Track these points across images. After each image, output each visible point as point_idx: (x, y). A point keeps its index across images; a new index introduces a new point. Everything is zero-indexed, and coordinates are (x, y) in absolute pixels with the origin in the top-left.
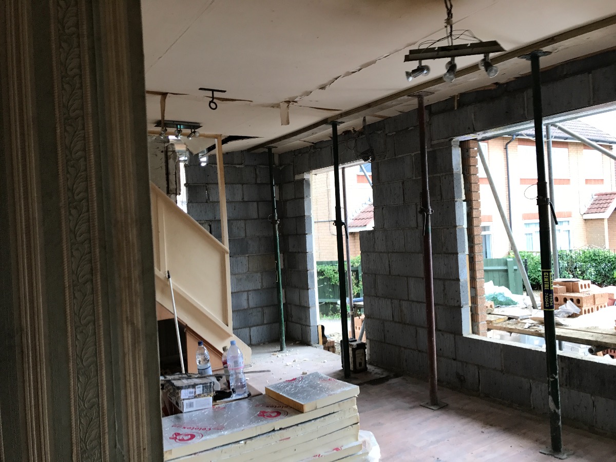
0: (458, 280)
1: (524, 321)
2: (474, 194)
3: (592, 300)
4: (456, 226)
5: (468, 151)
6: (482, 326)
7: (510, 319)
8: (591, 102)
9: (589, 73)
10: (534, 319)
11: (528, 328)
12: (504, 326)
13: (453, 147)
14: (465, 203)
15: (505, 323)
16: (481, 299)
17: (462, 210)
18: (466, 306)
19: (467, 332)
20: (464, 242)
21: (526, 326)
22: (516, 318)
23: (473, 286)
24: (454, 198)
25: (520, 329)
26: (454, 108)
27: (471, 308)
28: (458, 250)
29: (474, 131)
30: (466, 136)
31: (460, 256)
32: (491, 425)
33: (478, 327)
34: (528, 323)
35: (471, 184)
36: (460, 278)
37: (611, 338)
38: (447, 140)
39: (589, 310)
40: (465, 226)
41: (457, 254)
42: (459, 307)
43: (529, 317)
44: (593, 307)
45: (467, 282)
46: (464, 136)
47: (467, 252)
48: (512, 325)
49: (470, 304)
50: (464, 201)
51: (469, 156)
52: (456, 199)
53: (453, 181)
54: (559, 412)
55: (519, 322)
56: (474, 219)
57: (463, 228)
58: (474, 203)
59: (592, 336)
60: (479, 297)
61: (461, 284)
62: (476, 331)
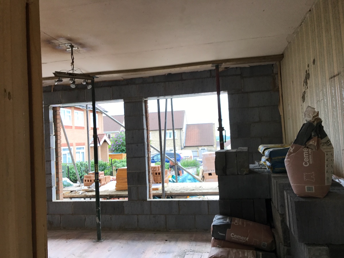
0: (51, 174)
1: (79, 192)
2: (58, 132)
3: (105, 180)
4: (50, 148)
5: (56, 112)
6: (61, 196)
7: (71, 192)
8: (111, 99)
9: (111, 87)
10: (83, 190)
11: (81, 194)
12: (70, 195)
13: (50, 110)
14: (54, 137)
15: (70, 194)
16: (61, 182)
17: (53, 139)
18: (54, 186)
19: (54, 199)
20: (54, 155)
21: (80, 194)
22: (75, 191)
23: (57, 177)
24: (49, 134)
25: (77, 195)
26: (51, 91)
27: (56, 187)
28: (51, 159)
29: (61, 103)
30: (57, 105)
31: (52, 162)
32: (70, 239)
33: (59, 196)
34: (81, 192)
35: (57, 127)
36: (52, 173)
37: (115, 193)
38: (47, 106)
39: (104, 184)
40: (54, 147)
41: (51, 161)
42: (51, 187)
43: (81, 189)
44: (105, 182)
45: (55, 175)
46: (55, 105)
47: (55, 160)
48: (73, 194)
49: (56, 186)
50: (54, 135)
51: (56, 114)
52: (50, 135)
53: (49, 126)
54: (100, 223)
55: (76, 193)
56: (58, 144)
57: (53, 149)
58: (58, 136)
59: (107, 193)
60: (60, 182)
61: (52, 175)
62: (58, 198)
